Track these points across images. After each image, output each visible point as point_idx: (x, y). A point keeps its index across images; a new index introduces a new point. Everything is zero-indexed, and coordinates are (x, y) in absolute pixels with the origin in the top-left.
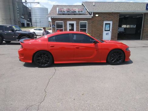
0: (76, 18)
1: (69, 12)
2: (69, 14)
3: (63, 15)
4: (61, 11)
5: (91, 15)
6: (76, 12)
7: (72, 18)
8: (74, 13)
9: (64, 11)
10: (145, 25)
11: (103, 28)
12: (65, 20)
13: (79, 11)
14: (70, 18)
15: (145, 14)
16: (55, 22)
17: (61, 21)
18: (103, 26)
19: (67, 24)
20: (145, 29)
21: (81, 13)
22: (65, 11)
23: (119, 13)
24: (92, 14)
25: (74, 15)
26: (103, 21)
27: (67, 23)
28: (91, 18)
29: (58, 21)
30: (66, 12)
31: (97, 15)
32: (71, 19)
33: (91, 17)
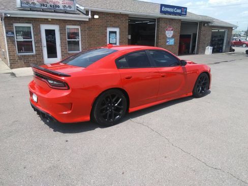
0: (60, 20)
1: (44, 5)
2: (43, 11)
3: (31, 10)
4: (28, 3)
5: (88, 15)
6: (59, 7)
7: (52, 19)
8: (55, 9)
9: (33, 3)
10: (160, 35)
11: (106, 39)
12: (37, 22)
13: (64, 6)
14: (47, 19)
15: (159, 19)
16: (12, 24)
17: (27, 23)
18: (106, 36)
19: (40, 31)
20: (159, 41)
21: (68, 9)
22: (35, 2)
23: (128, 15)
24: (90, 13)
25: (55, 12)
26: (106, 27)
27: (40, 29)
28: (88, 20)
29: (20, 23)
30: (38, 6)
31: (96, 17)
32: (50, 20)
33: (87, 18)
